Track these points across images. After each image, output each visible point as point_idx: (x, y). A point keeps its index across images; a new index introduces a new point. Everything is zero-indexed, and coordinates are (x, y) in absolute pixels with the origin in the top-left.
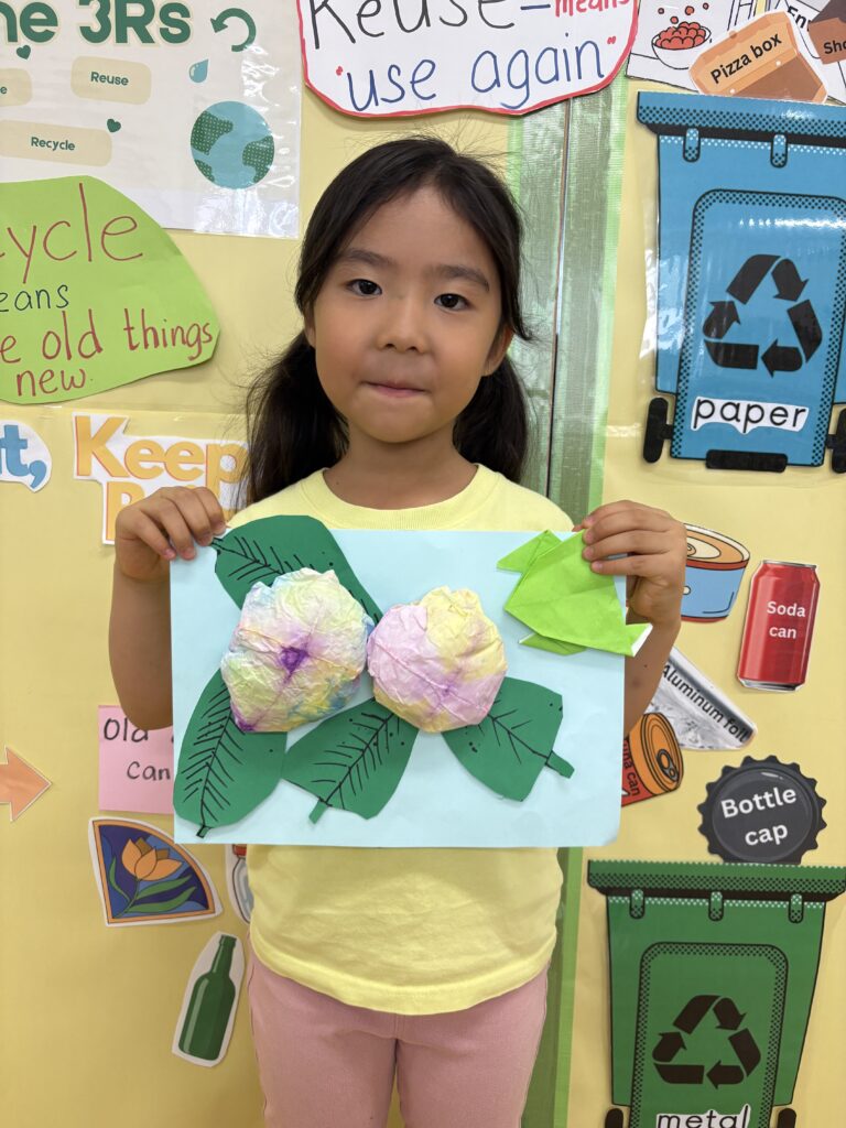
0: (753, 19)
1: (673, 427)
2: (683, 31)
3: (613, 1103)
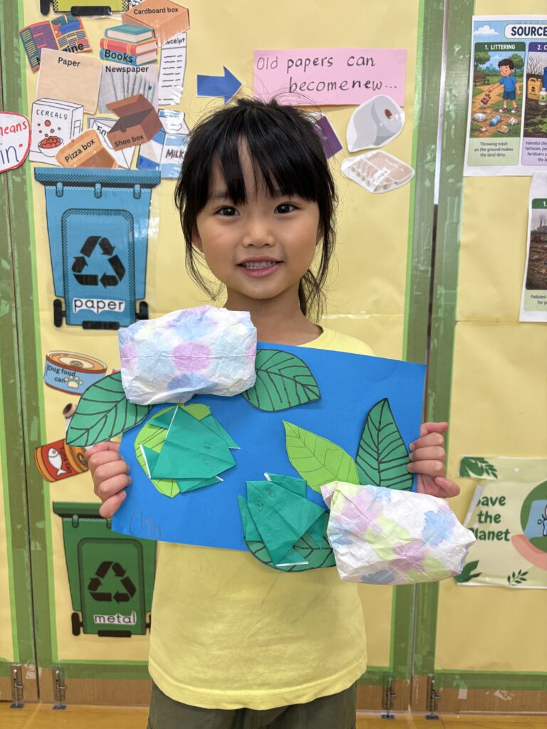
0: (82, 133)
1: (65, 312)
2: (51, 140)
3: (74, 609)
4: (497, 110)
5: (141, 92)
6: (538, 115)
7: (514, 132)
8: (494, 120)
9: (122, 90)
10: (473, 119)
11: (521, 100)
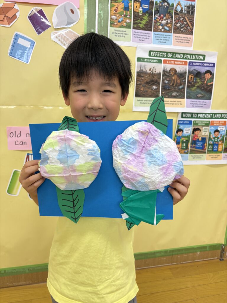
4: (121, 15)
6: (138, 19)
7: (128, 26)
8: (120, 20)
10: (111, 19)
11: (131, 11)
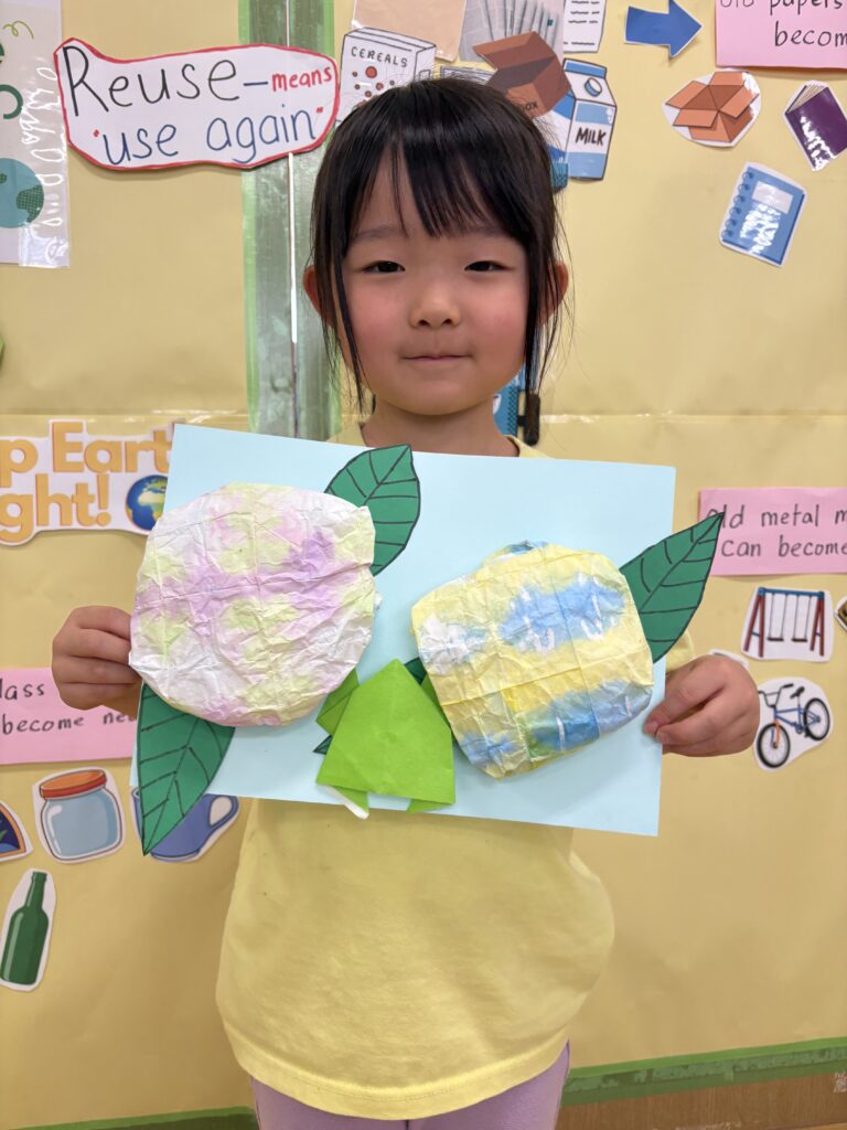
5: (535, 28)
9: (502, 23)
